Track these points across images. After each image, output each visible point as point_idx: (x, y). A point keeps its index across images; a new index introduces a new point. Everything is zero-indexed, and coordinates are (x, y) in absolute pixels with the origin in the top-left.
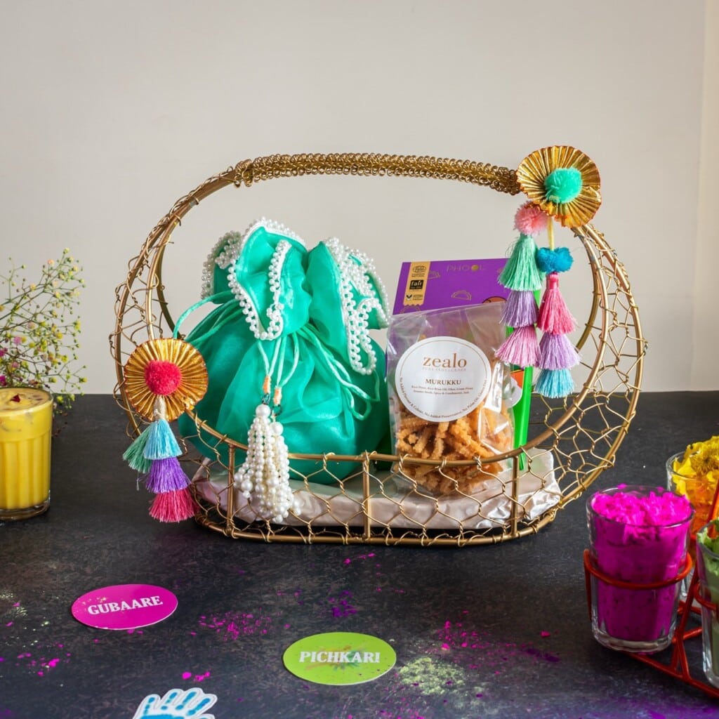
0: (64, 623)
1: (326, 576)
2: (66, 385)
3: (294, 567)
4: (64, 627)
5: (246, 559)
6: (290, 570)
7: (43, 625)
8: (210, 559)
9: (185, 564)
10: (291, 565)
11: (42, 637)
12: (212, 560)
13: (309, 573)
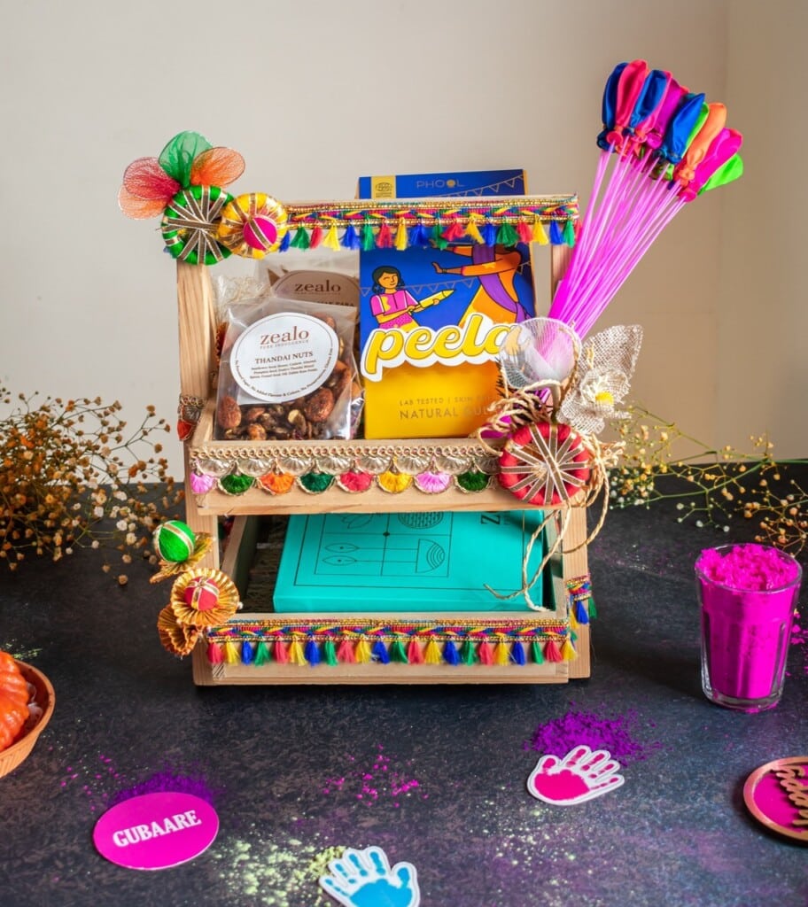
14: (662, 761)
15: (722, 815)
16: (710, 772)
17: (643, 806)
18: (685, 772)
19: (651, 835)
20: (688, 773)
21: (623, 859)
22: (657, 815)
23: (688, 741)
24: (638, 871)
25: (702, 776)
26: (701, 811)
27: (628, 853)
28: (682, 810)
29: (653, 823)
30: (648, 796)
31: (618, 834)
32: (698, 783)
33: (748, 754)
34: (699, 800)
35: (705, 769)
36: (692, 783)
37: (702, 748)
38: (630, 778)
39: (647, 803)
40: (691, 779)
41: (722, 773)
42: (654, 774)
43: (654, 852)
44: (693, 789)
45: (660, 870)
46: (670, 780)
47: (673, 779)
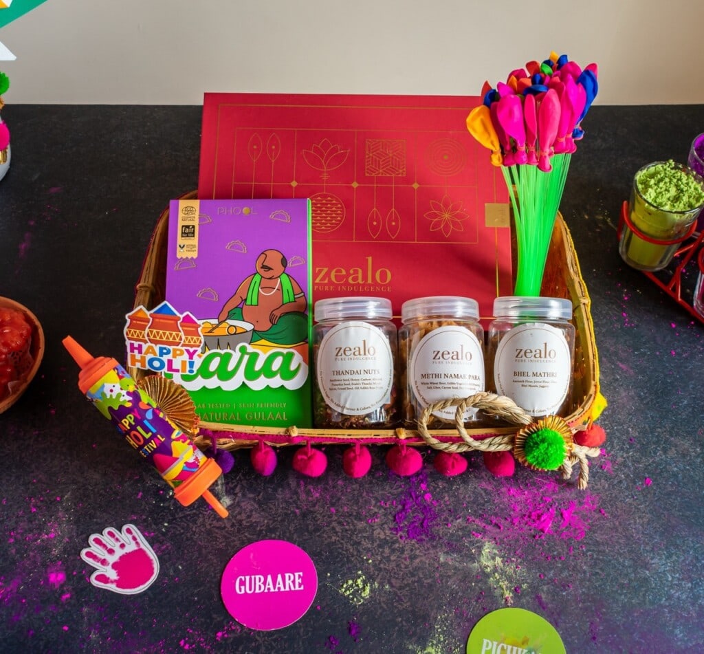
14: (630, 415)
15: (675, 469)
16: (665, 427)
17: (620, 460)
18: (647, 426)
19: (627, 489)
20: (649, 427)
21: (609, 513)
22: (629, 467)
23: (647, 395)
24: (620, 524)
25: (659, 430)
26: (661, 464)
27: (612, 506)
28: (647, 464)
29: (627, 476)
30: (622, 449)
31: (604, 487)
32: (657, 436)
33: (690, 410)
34: (658, 454)
35: (661, 423)
36: (652, 437)
37: (658, 403)
38: (608, 431)
39: (622, 456)
40: (652, 433)
41: (673, 428)
42: (625, 427)
43: (631, 504)
44: (654, 443)
45: (635, 522)
46: (637, 434)
47: (639, 434)
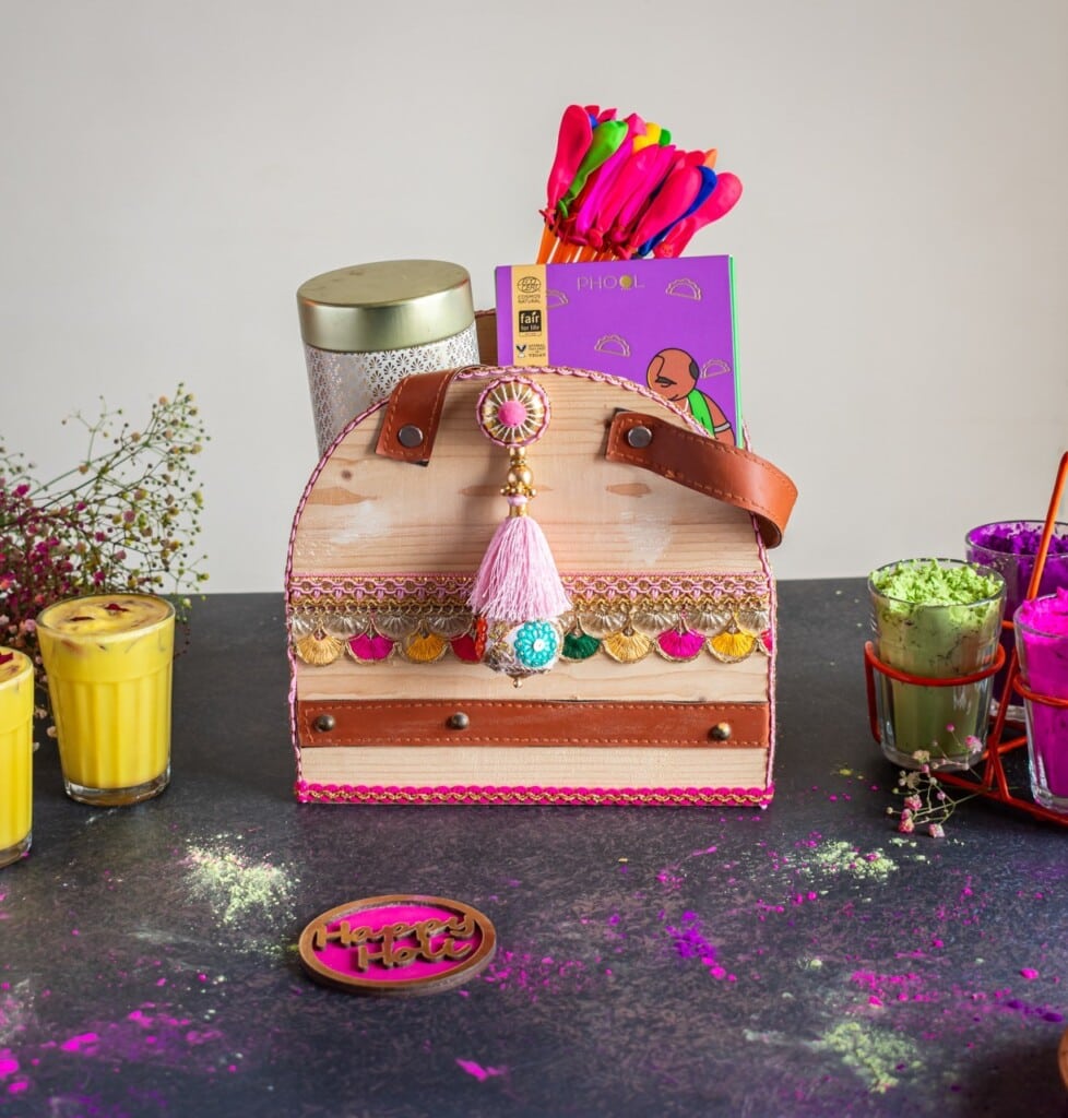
0: (251, 977)
1: (651, 889)
2: (177, 584)
3: (596, 874)
4: (250, 984)
5: (515, 860)
6: (590, 879)
7: (215, 983)
8: (458, 861)
9: (421, 871)
10: (589, 871)
11: (219, 1005)
12: (461, 863)
13: (622, 883)
